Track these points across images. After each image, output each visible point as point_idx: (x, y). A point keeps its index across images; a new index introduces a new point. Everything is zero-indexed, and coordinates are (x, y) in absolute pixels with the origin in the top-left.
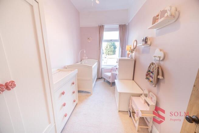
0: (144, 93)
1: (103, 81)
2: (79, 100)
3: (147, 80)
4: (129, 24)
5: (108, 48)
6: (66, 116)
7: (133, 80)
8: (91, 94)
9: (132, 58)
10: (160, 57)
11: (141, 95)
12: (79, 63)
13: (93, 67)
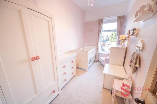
0: (126, 78)
1: (99, 64)
2: (77, 74)
3: (130, 67)
4: (127, 15)
5: (113, 36)
6: (65, 80)
7: (123, 66)
8: (87, 72)
9: (124, 46)
10: (140, 48)
11: (124, 79)
12: (81, 49)
13: (89, 52)
